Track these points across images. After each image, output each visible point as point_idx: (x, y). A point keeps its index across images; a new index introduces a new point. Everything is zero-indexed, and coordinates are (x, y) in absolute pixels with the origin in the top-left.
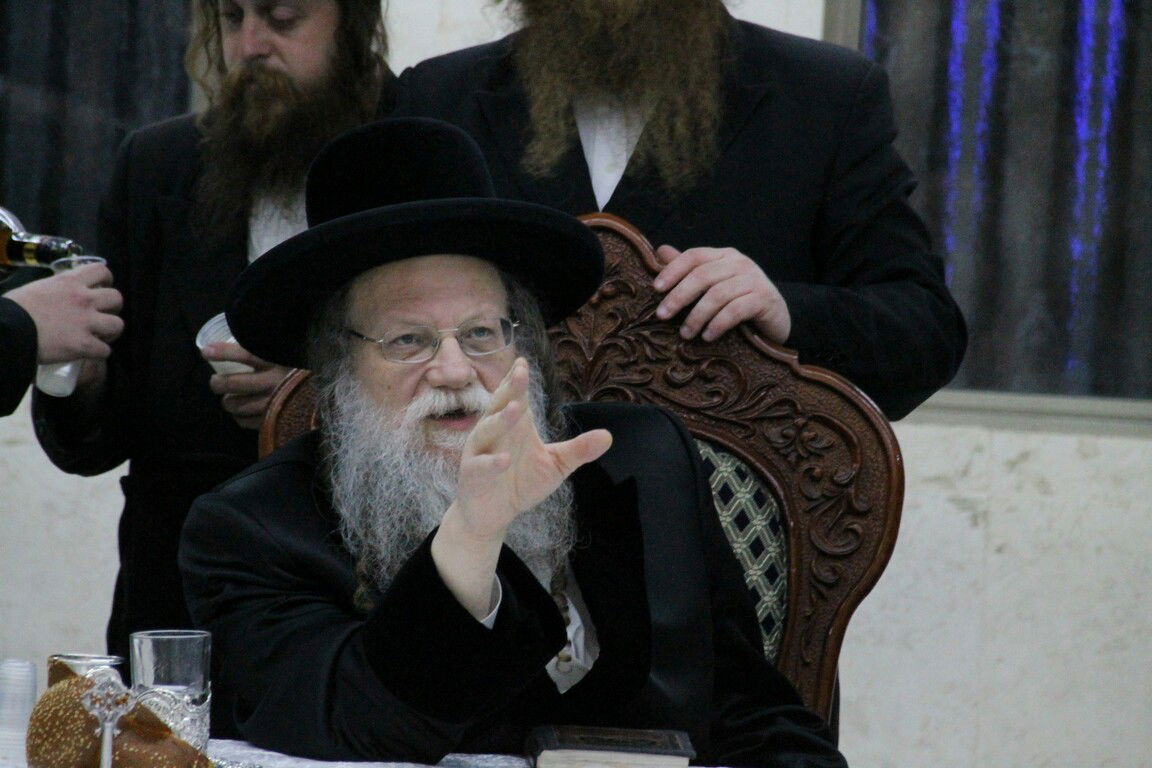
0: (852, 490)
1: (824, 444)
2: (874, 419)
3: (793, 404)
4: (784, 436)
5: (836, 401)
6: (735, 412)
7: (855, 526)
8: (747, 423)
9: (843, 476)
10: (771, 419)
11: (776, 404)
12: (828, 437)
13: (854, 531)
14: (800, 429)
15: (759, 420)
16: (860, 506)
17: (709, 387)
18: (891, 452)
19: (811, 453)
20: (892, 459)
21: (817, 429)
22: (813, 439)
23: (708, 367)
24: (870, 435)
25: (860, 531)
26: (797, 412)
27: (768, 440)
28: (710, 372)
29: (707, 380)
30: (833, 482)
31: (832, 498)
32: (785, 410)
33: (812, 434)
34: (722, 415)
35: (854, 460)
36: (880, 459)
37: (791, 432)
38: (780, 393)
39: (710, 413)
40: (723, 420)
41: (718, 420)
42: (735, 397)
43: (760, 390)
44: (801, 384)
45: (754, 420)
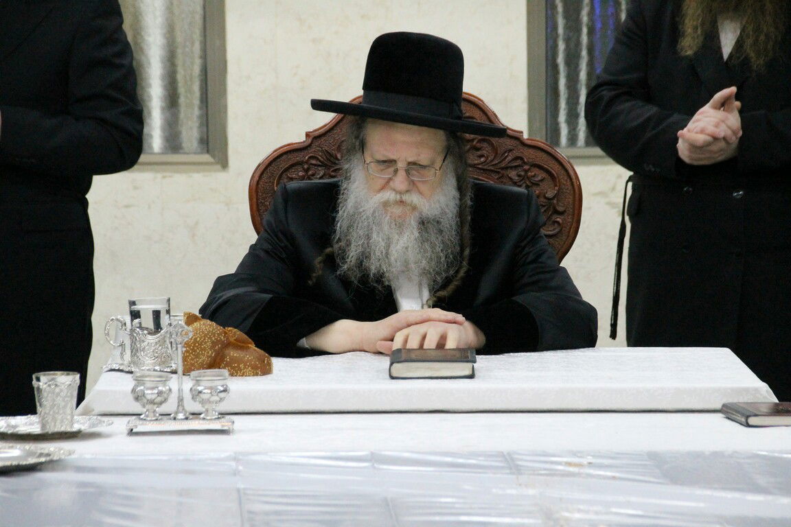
0: (555, 201)
1: (539, 178)
2: (564, 163)
3: (521, 159)
4: (519, 176)
5: (545, 155)
6: (493, 165)
7: (558, 219)
8: (500, 170)
9: (550, 194)
10: (511, 168)
11: (513, 160)
12: (541, 175)
13: (558, 222)
14: (526, 171)
15: (506, 168)
16: (560, 209)
17: (479, 153)
18: (574, 180)
19: (533, 184)
20: (575, 184)
21: (535, 171)
22: (534, 176)
23: (477, 142)
24: (563, 172)
25: (561, 221)
26: (525, 163)
27: (511, 178)
28: (479, 145)
29: (478, 149)
30: (546, 198)
31: (545, 206)
32: (518, 162)
33: (533, 174)
34: (485, 167)
35: (556, 186)
36: (569, 183)
37: (523, 173)
38: (516, 153)
39: (480, 166)
40: (487, 170)
41: (484, 170)
42: (492, 157)
43: (505, 152)
44: (526, 149)
45: (503, 169)
